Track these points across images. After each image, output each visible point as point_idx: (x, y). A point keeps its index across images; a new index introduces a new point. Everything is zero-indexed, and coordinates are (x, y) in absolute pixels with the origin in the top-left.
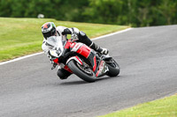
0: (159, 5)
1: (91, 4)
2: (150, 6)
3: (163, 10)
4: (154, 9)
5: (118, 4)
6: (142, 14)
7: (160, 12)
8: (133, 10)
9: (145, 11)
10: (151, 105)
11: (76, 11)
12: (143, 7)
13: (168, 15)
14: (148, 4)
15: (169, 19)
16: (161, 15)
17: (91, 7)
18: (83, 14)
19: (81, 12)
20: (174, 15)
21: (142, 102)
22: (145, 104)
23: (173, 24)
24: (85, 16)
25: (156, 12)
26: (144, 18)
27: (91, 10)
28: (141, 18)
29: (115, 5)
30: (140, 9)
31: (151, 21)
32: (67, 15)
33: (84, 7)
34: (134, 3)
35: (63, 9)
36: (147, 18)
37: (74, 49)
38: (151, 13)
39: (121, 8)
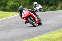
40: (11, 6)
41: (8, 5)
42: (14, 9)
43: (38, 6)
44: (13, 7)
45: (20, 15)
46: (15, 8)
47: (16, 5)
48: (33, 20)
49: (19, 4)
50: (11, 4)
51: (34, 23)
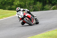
0: (36, 4)
1: (14, 4)
2: (33, 5)
3: (37, 6)
4: (34, 6)
5: (23, 4)
6: (31, 8)
7: (36, 7)
8: (28, 6)
9: (32, 7)
10: (34, 37)
11: (9, 7)
12: (31, 5)
13: (39, 8)
14: (33, 4)
15: (39, 9)
16: (37, 8)
17: (14, 5)
18: (12, 7)
19: (11, 7)
20: (41, 8)
21: (31, 36)
23: (40, 11)
24: (12, 8)
25: (35, 7)
26: (31, 9)
27: (14, 6)
28: (30, 9)
29: (22, 5)
30: (30, 6)
31: (33, 10)
32: (6, 8)
33: (12, 5)
34: (28, 4)
35: (5, 6)
36: (32, 9)
37: (26, 15)
38: (33, 7)
39: (24, 6)
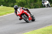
2: (34, 3)
8: (29, 4)
11: (12, 4)
12: (32, 3)
15: (39, 6)
16: (37, 5)
22: (33, 31)
26: (32, 6)
30: (31, 4)
32: (10, 5)
36: (33, 6)
40: (19, 3)
41: (17, 2)
42: (22, 6)
43: (46, 2)
44: (21, 4)
45: (15, 13)
46: (23, 4)
47: (24, 2)
48: (26, 17)
49: (26, 1)
50: (20, 1)
51: (28, 20)
